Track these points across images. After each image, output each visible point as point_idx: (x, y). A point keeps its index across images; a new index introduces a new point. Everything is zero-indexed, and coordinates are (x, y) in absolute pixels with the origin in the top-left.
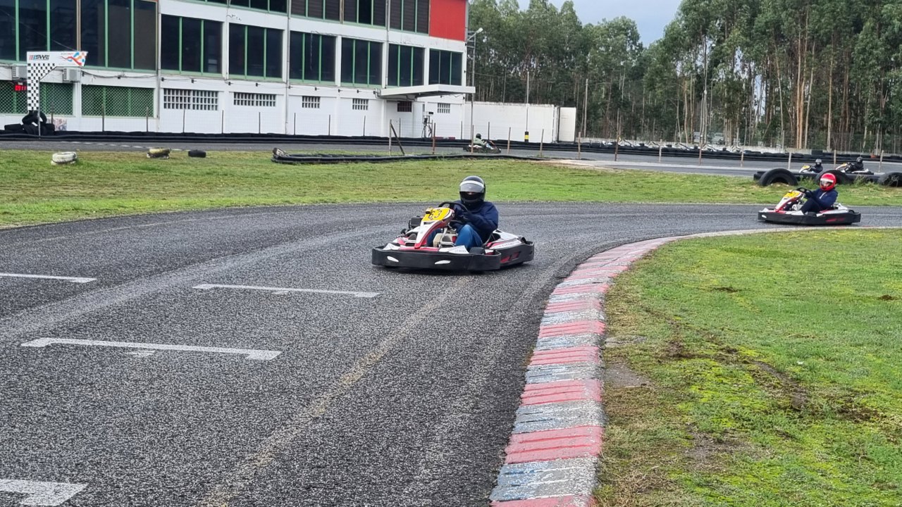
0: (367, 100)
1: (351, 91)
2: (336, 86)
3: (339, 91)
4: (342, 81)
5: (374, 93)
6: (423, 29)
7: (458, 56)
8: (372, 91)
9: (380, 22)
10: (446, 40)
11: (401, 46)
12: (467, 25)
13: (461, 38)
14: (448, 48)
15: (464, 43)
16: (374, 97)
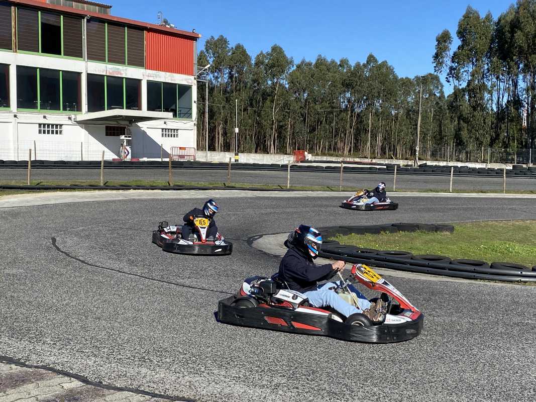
0: (61, 125)
1: (36, 116)
2: (11, 112)
3: (15, 116)
4: (18, 107)
5: (70, 118)
6: (137, 61)
7: (186, 89)
8: (68, 117)
9: (75, 52)
10: (168, 73)
11: (107, 76)
12: (195, 61)
13: (189, 72)
14: (172, 80)
15: (193, 77)
16: (70, 122)
